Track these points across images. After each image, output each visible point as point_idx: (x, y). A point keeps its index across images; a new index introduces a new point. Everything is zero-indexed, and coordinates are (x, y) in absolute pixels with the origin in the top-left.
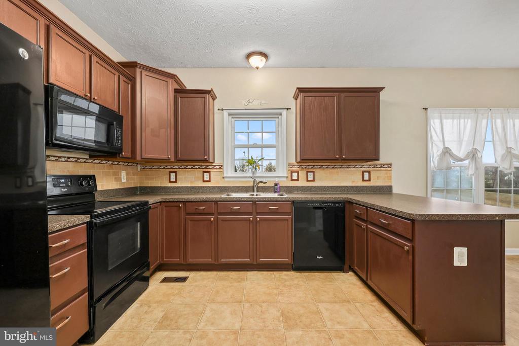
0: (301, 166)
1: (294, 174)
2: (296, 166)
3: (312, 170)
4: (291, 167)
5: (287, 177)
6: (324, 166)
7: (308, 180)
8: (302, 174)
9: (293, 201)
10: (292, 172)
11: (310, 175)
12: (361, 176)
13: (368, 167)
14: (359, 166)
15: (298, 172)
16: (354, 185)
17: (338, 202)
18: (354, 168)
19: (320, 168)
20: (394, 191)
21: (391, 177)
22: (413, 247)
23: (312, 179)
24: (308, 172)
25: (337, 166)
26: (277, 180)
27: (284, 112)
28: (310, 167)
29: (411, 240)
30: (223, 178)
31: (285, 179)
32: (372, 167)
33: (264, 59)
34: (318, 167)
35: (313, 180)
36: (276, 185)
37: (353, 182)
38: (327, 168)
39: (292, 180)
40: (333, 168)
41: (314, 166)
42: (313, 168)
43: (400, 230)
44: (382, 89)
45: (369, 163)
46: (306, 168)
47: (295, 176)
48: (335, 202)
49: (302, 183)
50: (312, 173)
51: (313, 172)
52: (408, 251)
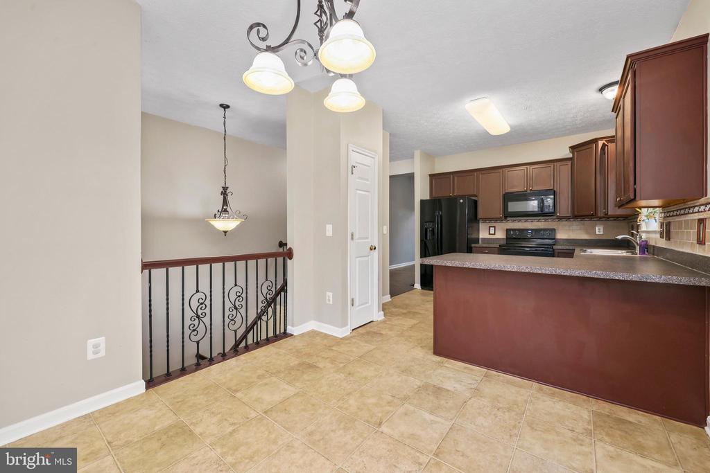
0: (665, 213)
3: (669, 220)
4: (661, 217)
15: (664, 224)
18: (693, 212)
28: (668, 214)
38: (676, 215)
40: (680, 214)
41: (670, 212)
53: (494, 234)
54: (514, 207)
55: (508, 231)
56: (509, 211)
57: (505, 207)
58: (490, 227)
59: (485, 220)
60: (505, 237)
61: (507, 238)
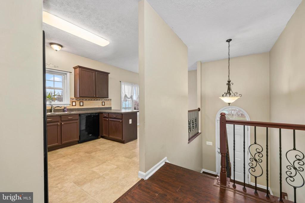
0: (77, 99)
1: (73, 103)
2: (74, 99)
3: (82, 101)
4: (72, 100)
5: (70, 104)
6: (87, 100)
7: (80, 106)
8: (78, 103)
9: (80, 114)
10: (72, 102)
11: (81, 104)
12: (101, 104)
14: (101, 100)
15: (75, 102)
17: (97, 113)
18: (99, 100)
20: (112, 109)
21: (111, 104)
22: (122, 121)
24: (80, 102)
25: (92, 100)
26: (65, 106)
27: (68, 74)
29: (122, 119)
31: (69, 105)
32: (106, 100)
33: (61, 47)
34: (85, 100)
35: (83, 106)
36: (65, 108)
37: (99, 106)
38: (89, 100)
39: (72, 106)
41: (83, 99)
43: (119, 117)
44: (109, 73)
45: (104, 99)
46: (80, 100)
47: (74, 104)
48: (96, 113)
49: (78, 107)
50: (82, 103)
52: (121, 122)
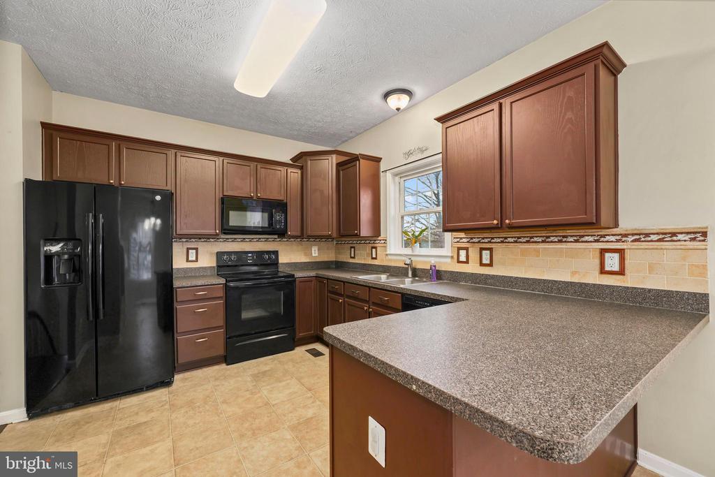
0: (472, 238)
1: (461, 252)
2: (463, 240)
3: (488, 246)
4: (458, 242)
5: (452, 257)
6: (510, 240)
8: (474, 254)
10: (459, 249)
11: (486, 256)
12: (597, 261)
13: (618, 241)
14: (591, 239)
15: (467, 249)
16: (576, 281)
18: (576, 241)
19: (502, 242)
23: (488, 262)
24: (482, 249)
25: (535, 239)
26: (435, 261)
28: (486, 240)
30: (387, 255)
31: (449, 260)
32: (631, 238)
34: (499, 240)
35: (490, 265)
37: (574, 273)
38: (516, 242)
39: (459, 262)
40: (528, 242)
41: (492, 238)
42: (490, 242)
46: (479, 242)
47: (463, 255)
49: (473, 268)
50: (488, 252)
51: (491, 250)
53: (197, 260)
54: (235, 219)
55: (219, 255)
56: (230, 224)
57: (224, 217)
58: (188, 249)
59: (181, 237)
60: (215, 265)
61: (218, 266)
